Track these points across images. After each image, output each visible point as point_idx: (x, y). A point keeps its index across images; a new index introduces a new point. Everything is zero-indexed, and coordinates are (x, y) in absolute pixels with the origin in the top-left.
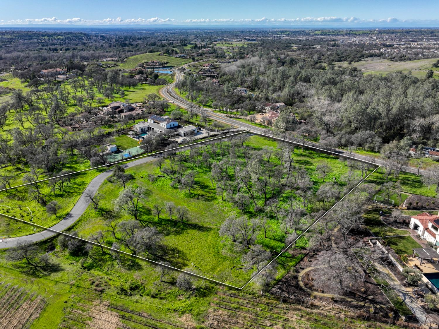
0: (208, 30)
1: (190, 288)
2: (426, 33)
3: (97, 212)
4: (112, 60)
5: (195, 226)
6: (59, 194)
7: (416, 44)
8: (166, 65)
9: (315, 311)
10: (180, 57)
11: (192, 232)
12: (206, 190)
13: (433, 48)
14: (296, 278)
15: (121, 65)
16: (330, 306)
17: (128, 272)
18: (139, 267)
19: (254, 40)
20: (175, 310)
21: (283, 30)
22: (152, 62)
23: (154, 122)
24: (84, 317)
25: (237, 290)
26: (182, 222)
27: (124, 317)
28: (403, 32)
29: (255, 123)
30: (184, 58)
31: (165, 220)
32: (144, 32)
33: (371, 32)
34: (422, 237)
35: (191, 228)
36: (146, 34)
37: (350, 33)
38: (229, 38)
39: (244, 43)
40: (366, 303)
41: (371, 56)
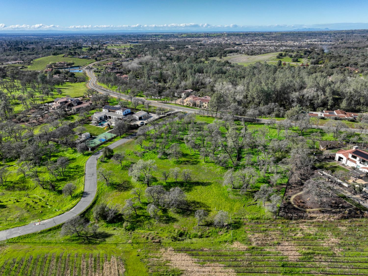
0: (92, 35)
1: (223, 225)
2: (259, 35)
3: (109, 187)
4: (18, 63)
5: (198, 184)
6: (60, 179)
7: (256, 43)
8: (73, 66)
9: (314, 220)
10: (84, 58)
11: (199, 188)
12: (187, 157)
13: (268, 46)
14: (290, 203)
15: (29, 67)
16: (321, 215)
17: (168, 225)
18: (174, 220)
19: (137, 42)
20: (226, 242)
21: (157, 34)
22: (59, 63)
23: (109, 111)
24: (162, 262)
25: (257, 219)
26: (187, 182)
27: (193, 255)
28: (244, 35)
29: (183, 106)
30: (88, 59)
31: (172, 183)
32: (32, 37)
33: (222, 34)
34: (346, 165)
35: (196, 185)
36: (34, 39)
37: (208, 36)
38: (115, 41)
39: (130, 45)
40: (340, 209)
41: (231, 52)
